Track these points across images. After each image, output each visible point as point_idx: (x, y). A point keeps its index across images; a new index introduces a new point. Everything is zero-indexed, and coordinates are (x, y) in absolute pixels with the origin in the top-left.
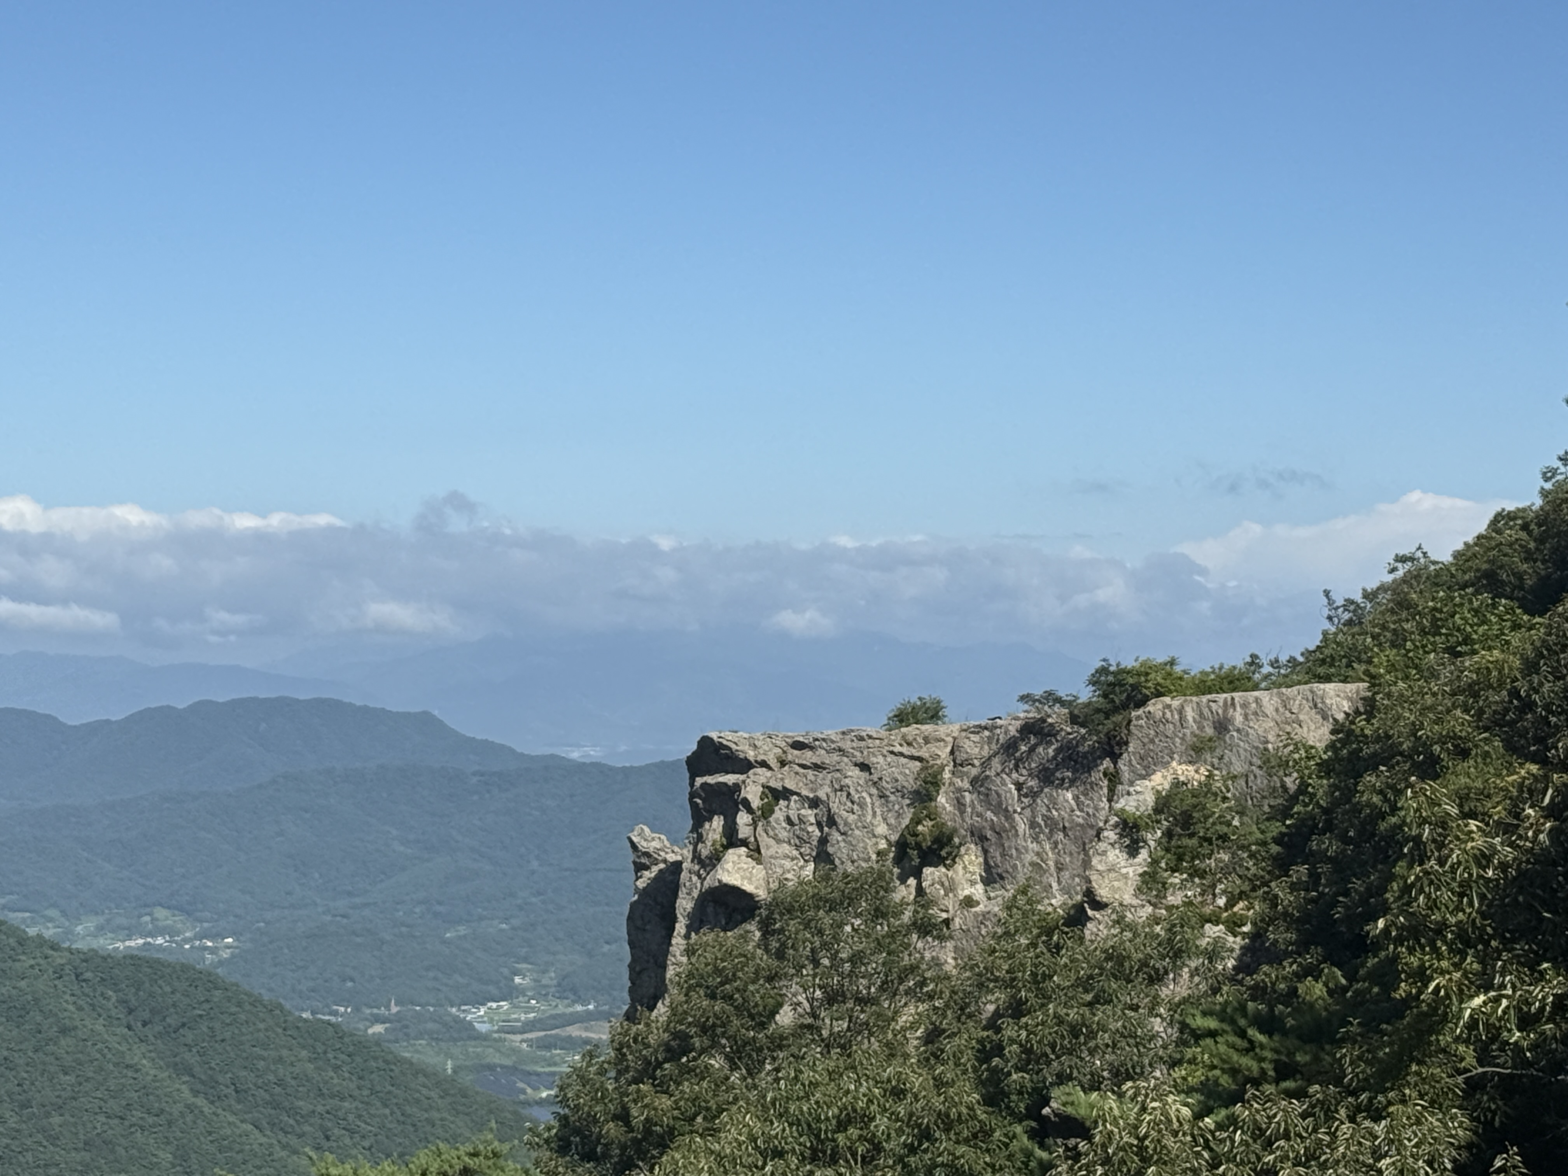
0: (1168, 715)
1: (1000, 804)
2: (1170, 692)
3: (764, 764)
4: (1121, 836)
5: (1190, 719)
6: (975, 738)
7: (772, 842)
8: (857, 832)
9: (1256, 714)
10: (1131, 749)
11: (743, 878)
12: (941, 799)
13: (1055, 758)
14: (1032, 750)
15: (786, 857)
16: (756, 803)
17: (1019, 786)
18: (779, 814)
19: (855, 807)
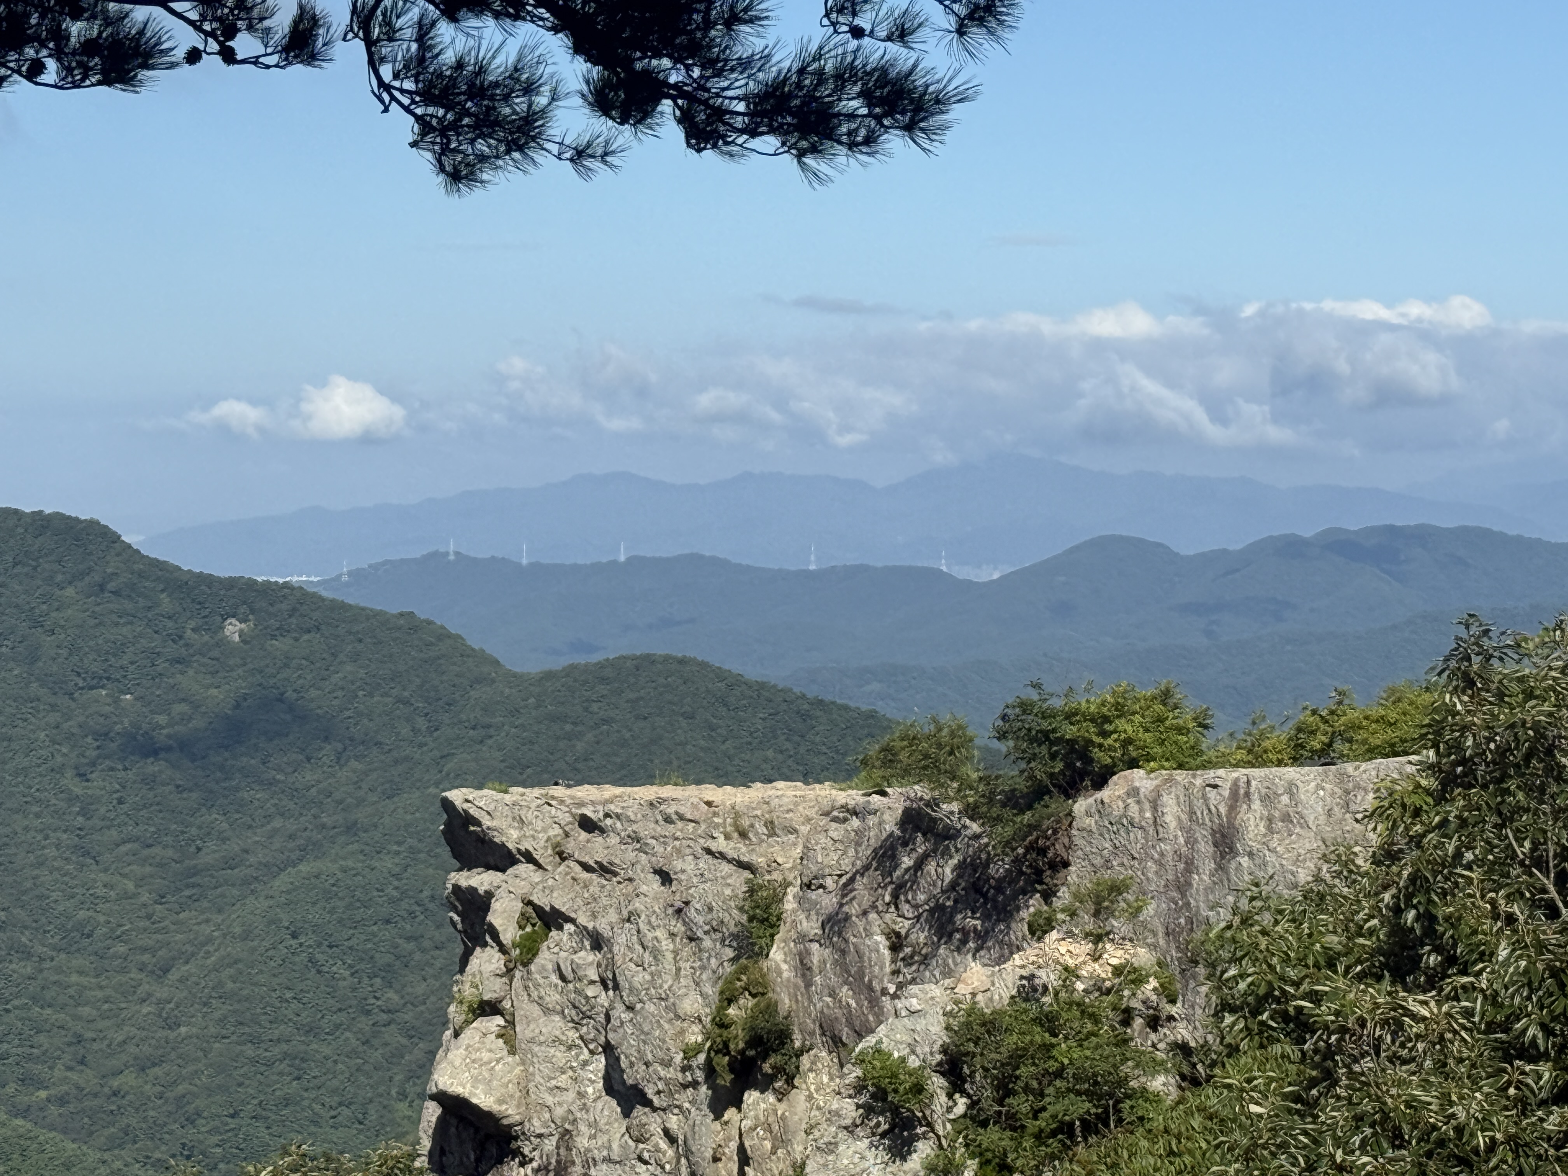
3: (529, 858)
7: (536, 1010)
8: (650, 1007)
12: (777, 954)
15: (557, 1041)
16: (509, 933)
18: (545, 958)
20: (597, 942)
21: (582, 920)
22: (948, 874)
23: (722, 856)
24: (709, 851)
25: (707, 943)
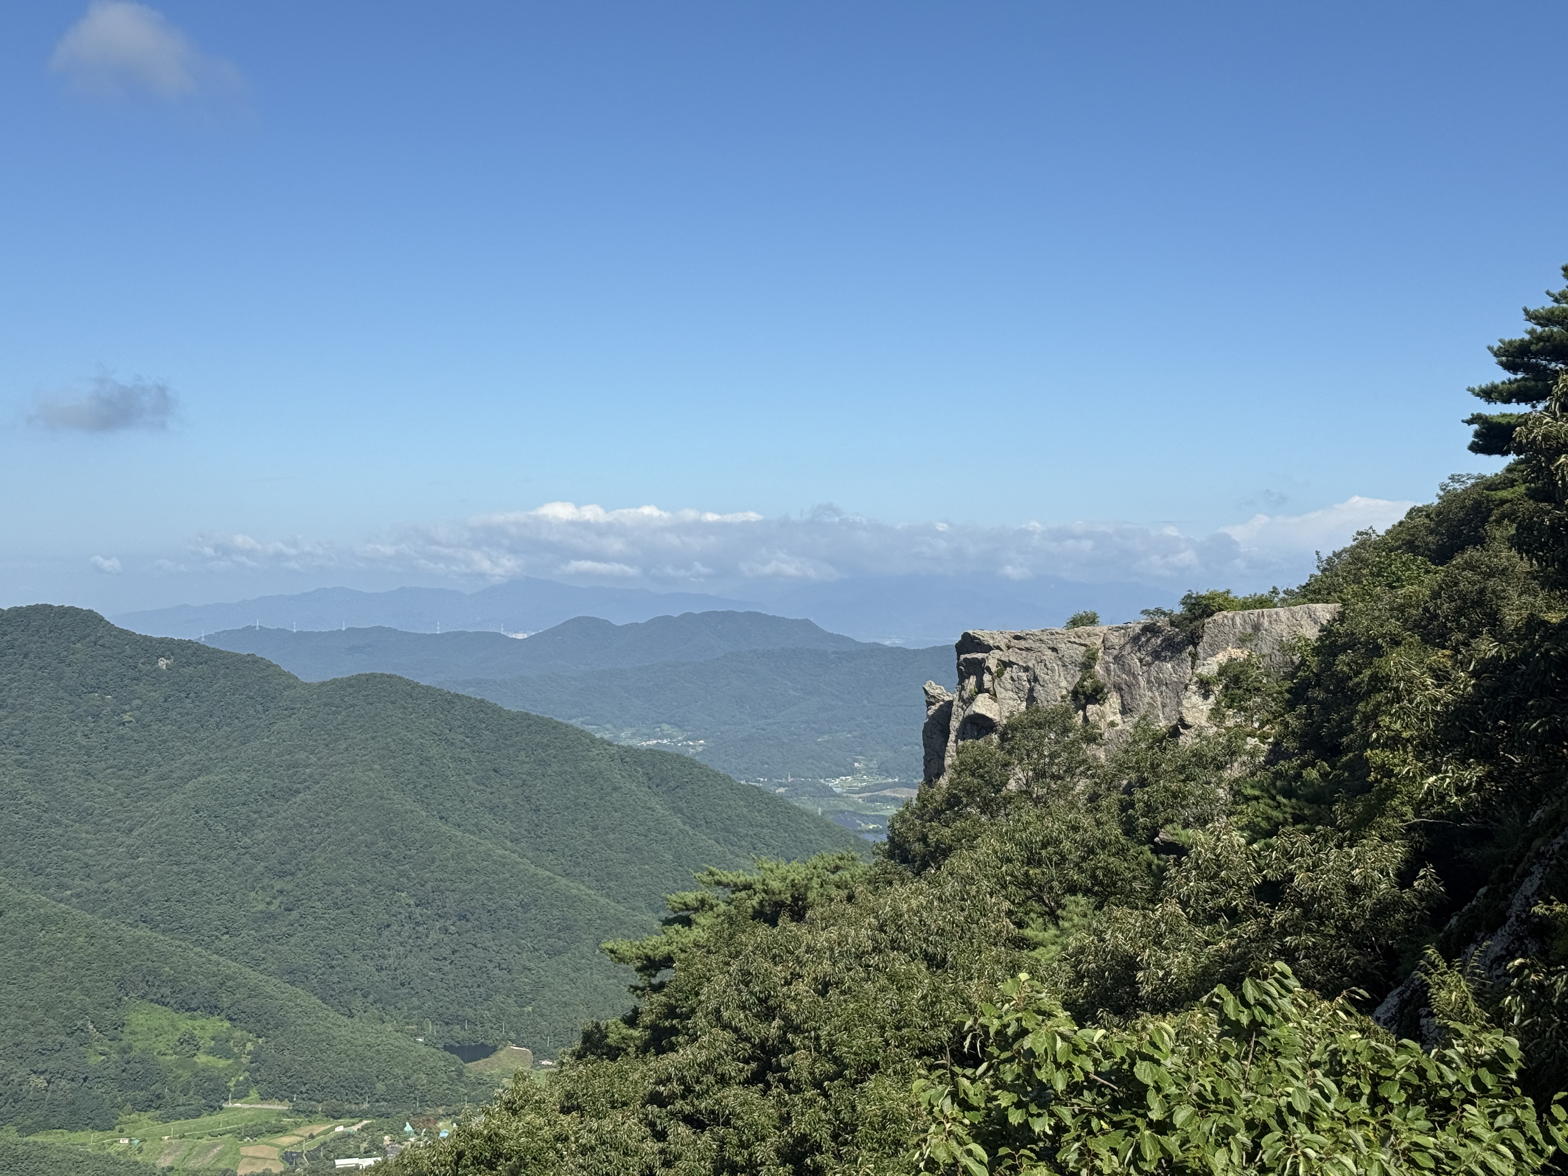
0: (1226, 621)
1: (1130, 670)
2: (1227, 608)
3: (998, 648)
4: (1199, 688)
5: (1238, 623)
6: (1116, 634)
7: (1002, 690)
8: (1050, 685)
9: (1276, 620)
10: (1204, 640)
11: (987, 710)
12: (1097, 667)
13: (1161, 645)
14: (1148, 640)
15: (1010, 698)
16: (994, 669)
17: (1141, 660)
18: (1007, 674)
19: (1049, 672)
20: (1026, 669)
21: (1021, 663)
22: (1159, 642)
23: (1075, 643)
24: (1069, 642)
25: (1070, 666)
